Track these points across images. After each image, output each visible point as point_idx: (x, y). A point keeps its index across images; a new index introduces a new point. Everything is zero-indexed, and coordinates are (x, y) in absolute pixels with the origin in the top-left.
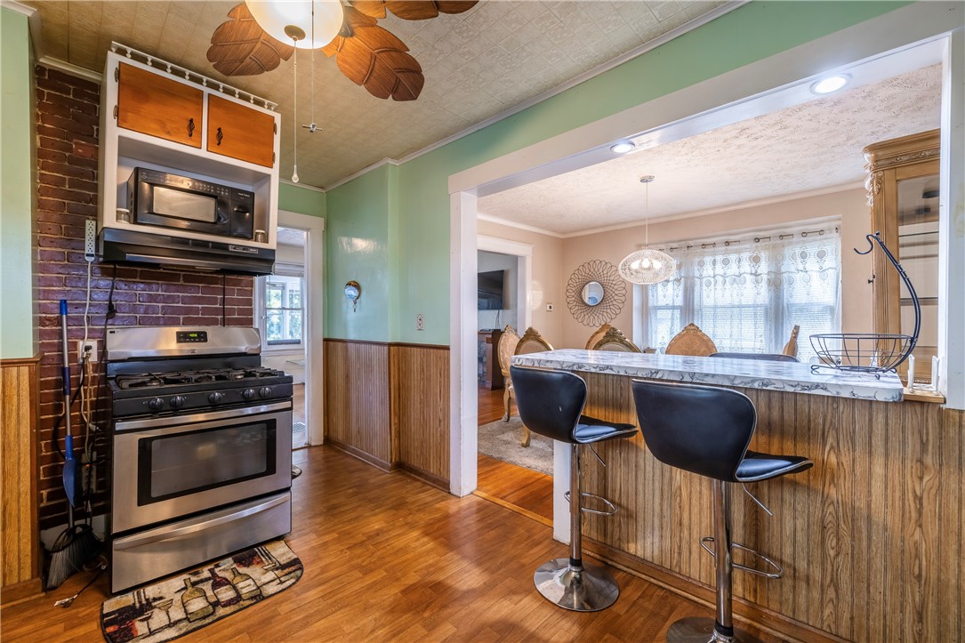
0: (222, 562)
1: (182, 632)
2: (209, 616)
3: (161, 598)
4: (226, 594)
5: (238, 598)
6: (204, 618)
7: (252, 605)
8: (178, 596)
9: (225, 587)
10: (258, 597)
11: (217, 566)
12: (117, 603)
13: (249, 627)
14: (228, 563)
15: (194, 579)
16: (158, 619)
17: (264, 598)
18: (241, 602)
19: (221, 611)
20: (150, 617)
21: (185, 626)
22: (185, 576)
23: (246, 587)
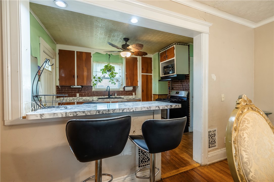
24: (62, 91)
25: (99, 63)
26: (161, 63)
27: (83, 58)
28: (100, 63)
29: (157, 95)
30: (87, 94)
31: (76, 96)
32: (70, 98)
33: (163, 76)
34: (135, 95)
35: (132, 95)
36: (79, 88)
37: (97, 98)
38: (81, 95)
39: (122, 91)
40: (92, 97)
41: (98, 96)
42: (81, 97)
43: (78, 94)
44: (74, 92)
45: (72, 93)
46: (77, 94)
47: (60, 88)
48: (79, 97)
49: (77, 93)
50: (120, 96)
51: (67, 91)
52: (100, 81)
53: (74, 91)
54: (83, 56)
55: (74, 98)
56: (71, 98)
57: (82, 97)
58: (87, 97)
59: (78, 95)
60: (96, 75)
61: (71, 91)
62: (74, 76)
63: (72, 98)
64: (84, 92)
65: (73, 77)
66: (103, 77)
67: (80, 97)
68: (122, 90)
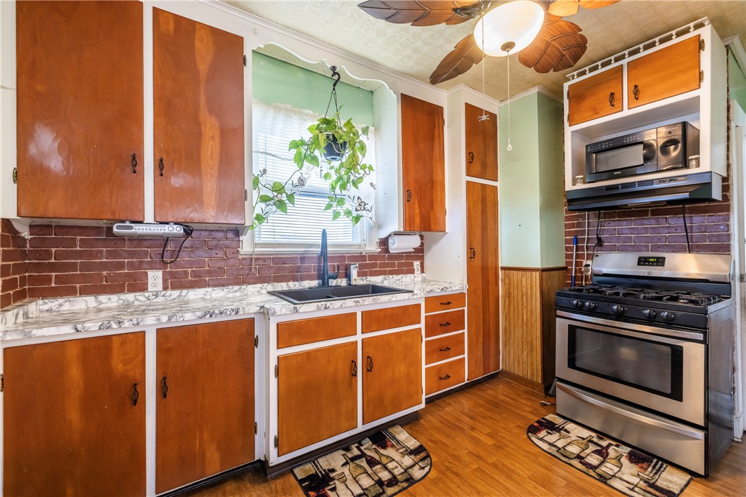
0: (623, 446)
1: (549, 451)
2: (567, 457)
3: (568, 432)
4: (594, 460)
5: (594, 468)
6: (565, 456)
7: (594, 477)
8: (574, 438)
9: (599, 457)
10: (603, 479)
11: (617, 446)
12: (554, 418)
13: (572, 483)
14: (625, 450)
15: (595, 440)
16: (553, 438)
17: (605, 483)
18: (591, 470)
19: (576, 463)
20: (551, 434)
21: (553, 450)
22: (594, 434)
23: (609, 468)
24: (49, 255)
25: (278, 109)
26: (569, 130)
27: (198, 58)
28: (280, 109)
29: (536, 270)
30: (209, 273)
31: (143, 288)
32: (103, 298)
33: (580, 186)
34: (422, 271)
35: (412, 272)
36: (165, 240)
37: (264, 292)
38: (174, 282)
39: (372, 257)
40: (236, 288)
41: (268, 282)
42: (176, 293)
43: (159, 273)
44: (131, 265)
45: (121, 266)
46: (151, 273)
47: (26, 234)
48: (165, 288)
49: (153, 267)
50: (370, 278)
51: (80, 255)
52: (281, 205)
53: (131, 254)
54: (198, 44)
55: (130, 297)
56: (111, 301)
57: (185, 292)
58: (210, 289)
59: (155, 278)
60: (265, 171)
61: (111, 254)
62: (135, 162)
63: (114, 297)
64: (191, 264)
65: (129, 169)
66: (296, 182)
67: (169, 292)
68: (374, 248)
